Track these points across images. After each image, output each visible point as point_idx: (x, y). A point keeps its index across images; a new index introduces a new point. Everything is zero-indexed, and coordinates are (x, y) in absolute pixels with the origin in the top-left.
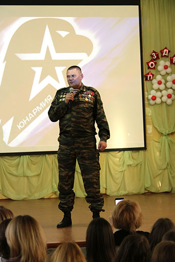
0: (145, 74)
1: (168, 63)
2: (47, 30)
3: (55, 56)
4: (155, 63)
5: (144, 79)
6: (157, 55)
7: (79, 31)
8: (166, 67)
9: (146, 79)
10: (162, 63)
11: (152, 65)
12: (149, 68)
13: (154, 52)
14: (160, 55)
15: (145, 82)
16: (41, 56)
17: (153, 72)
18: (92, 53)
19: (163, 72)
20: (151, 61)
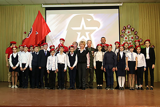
0: (121, 35)
1: (130, 31)
2: (83, 18)
3: (86, 28)
4: (125, 31)
5: (120, 37)
6: (125, 28)
7: (95, 19)
8: (129, 32)
9: (121, 37)
10: (127, 31)
11: (123, 31)
12: (122, 33)
13: (124, 26)
14: (127, 28)
15: (121, 38)
16: (80, 28)
17: (124, 34)
18: (100, 27)
19: (128, 34)
20: (123, 30)
